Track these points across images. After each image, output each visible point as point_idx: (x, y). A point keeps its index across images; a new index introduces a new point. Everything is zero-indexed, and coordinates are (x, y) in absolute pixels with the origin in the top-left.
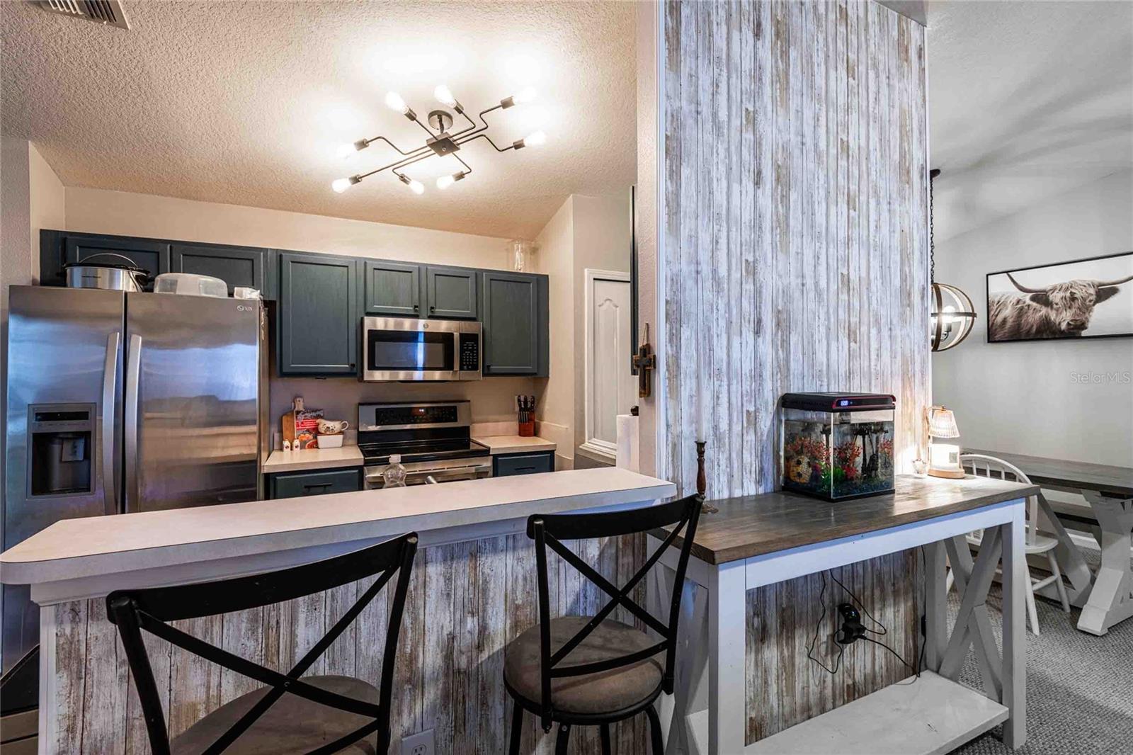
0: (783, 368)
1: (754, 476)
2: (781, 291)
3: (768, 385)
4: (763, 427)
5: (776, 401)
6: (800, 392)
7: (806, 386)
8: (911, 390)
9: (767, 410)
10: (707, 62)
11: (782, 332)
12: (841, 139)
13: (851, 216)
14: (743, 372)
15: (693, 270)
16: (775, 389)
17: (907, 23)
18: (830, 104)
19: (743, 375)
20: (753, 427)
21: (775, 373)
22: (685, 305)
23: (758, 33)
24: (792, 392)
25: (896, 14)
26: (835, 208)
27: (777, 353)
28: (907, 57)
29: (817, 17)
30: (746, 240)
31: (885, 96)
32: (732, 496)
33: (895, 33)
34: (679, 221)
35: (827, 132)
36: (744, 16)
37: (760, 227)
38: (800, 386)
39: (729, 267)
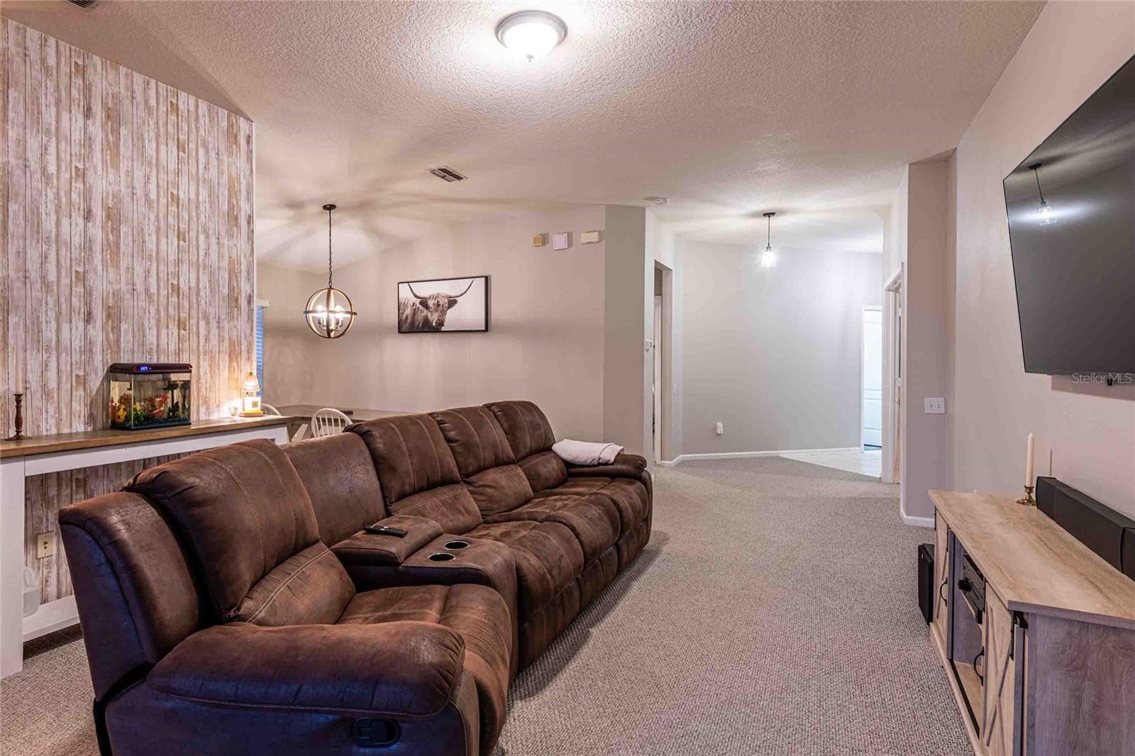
0: (114, 345)
1: (82, 419)
2: (111, 294)
3: (98, 358)
4: (92, 386)
5: (106, 369)
6: (130, 362)
7: (135, 358)
8: (238, 362)
9: (96, 374)
10: (35, 130)
11: (112, 320)
12: (172, 193)
13: (181, 245)
14: (73, 347)
15: (21, 276)
16: (105, 361)
17: (236, 118)
18: (161, 168)
19: (73, 350)
20: (83, 387)
21: (105, 349)
22: (12, 301)
23: (88, 113)
24: (122, 362)
25: (226, 112)
26: (166, 240)
27: (107, 335)
28: (236, 141)
29: (148, 108)
30: (76, 257)
31: (214, 166)
32: (61, 432)
33: (225, 124)
34: (6, 242)
35: (158, 186)
36: (74, 102)
37: (90, 249)
38: (131, 358)
39: (58, 274)
